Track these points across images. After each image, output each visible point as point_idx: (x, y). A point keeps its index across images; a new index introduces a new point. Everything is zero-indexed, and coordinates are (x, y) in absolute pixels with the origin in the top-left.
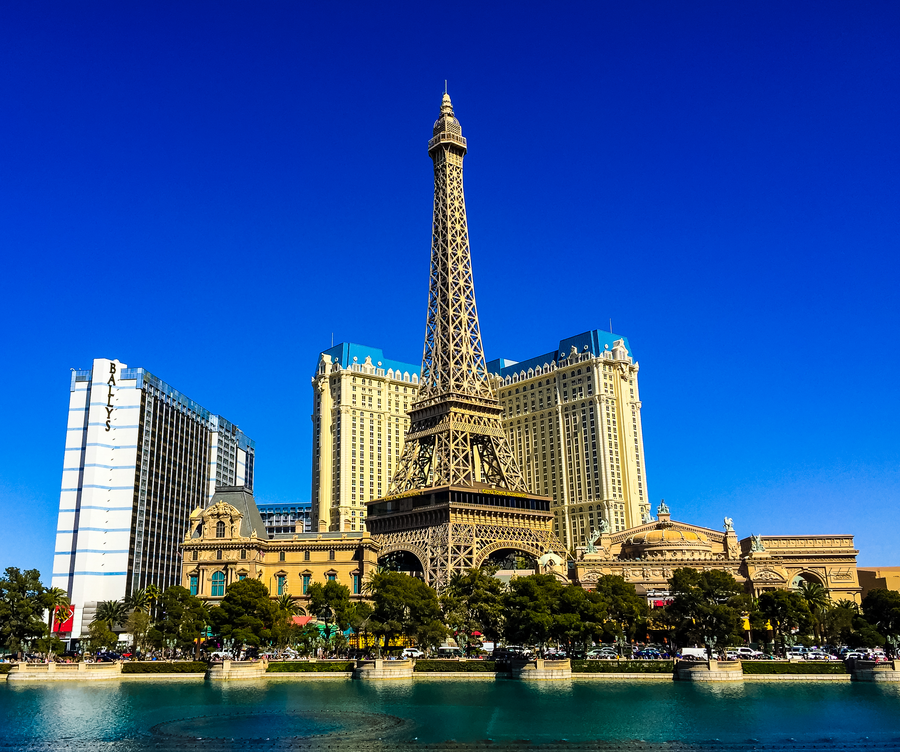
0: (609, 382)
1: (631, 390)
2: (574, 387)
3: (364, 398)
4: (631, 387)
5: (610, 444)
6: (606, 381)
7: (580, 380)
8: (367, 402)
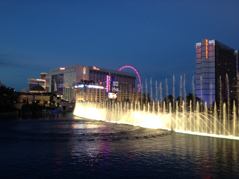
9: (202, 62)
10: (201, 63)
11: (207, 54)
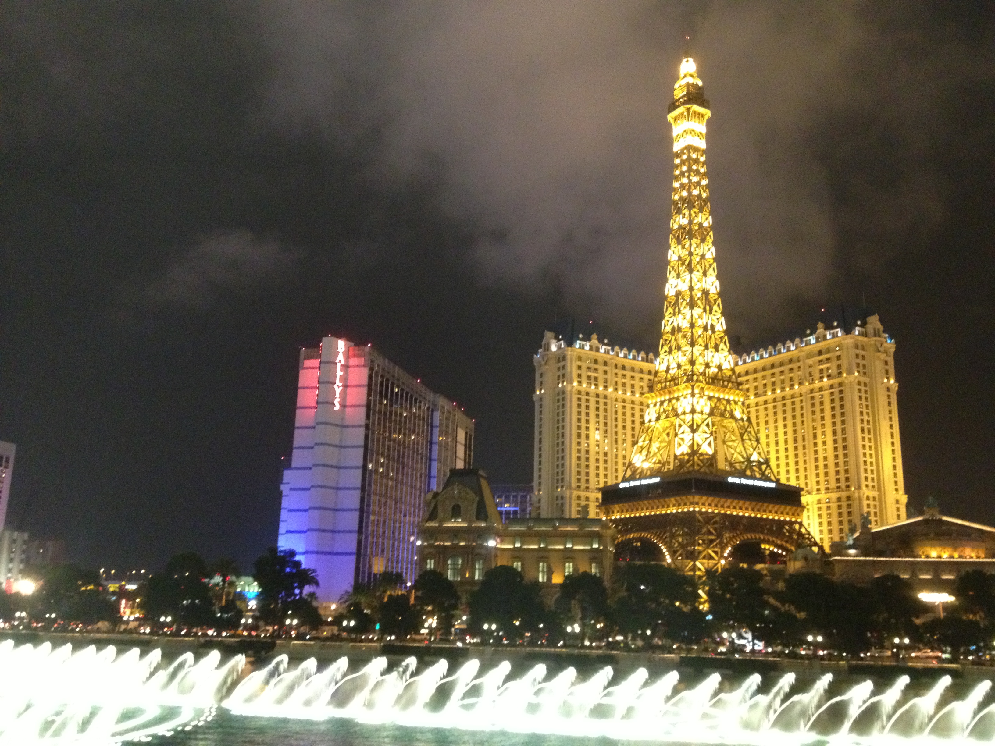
0: (862, 362)
1: (887, 372)
2: (821, 367)
3: (589, 377)
4: (887, 367)
5: (863, 430)
6: (858, 361)
7: (828, 359)
8: (592, 380)
9: (318, 424)
10: (314, 427)
11: (338, 395)
